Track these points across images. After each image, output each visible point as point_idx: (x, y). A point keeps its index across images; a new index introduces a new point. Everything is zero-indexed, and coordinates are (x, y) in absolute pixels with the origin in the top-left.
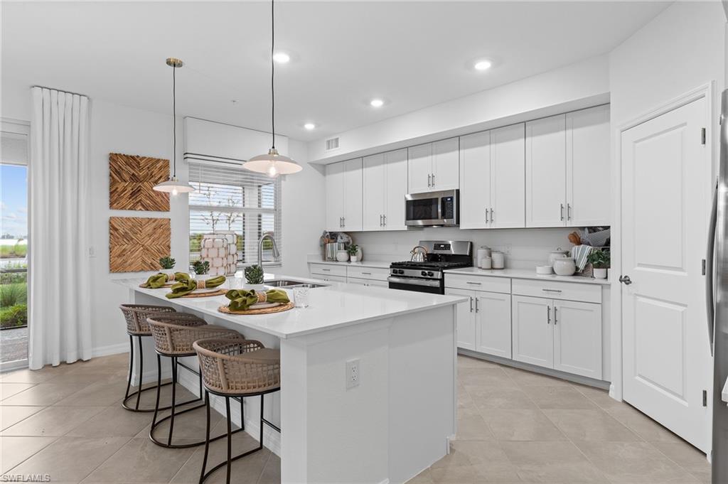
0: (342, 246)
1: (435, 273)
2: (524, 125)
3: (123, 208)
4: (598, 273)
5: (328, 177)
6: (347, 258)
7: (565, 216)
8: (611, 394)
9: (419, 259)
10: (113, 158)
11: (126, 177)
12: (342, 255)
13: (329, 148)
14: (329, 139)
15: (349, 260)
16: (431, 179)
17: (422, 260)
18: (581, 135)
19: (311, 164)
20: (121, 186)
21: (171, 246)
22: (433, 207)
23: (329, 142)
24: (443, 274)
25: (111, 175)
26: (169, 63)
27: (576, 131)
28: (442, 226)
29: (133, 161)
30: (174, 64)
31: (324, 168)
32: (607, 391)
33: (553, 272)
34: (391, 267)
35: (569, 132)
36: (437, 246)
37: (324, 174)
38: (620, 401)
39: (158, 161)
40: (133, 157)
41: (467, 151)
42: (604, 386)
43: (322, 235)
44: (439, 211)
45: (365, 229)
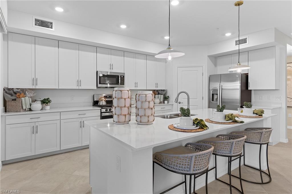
2: (146, 56)
4: (166, 102)
6: (41, 108)
14: (38, 18)
23: (38, 21)
44: (120, 81)
45: (60, 88)
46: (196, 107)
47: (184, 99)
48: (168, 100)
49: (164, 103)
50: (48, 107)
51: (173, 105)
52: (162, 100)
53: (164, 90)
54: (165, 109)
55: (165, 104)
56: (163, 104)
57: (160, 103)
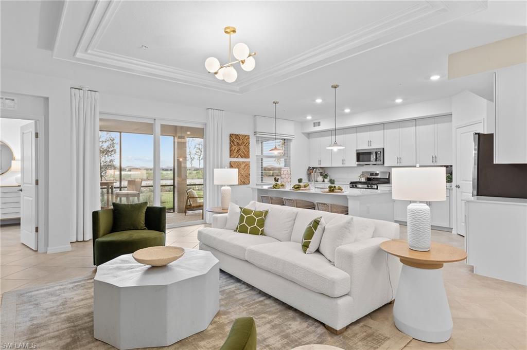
0: (319, 174)
1: (373, 186)
2: (416, 121)
3: (234, 157)
6: (322, 180)
7: (434, 160)
8: (453, 232)
9: (363, 180)
10: (231, 136)
11: (236, 144)
12: (320, 179)
13: (314, 126)
15: (324, 181)
16: (370, 143)
17: (364, 181)
18: (441, 126)
19: (303, 133)
20: (234, 148)
21: (250, 173)
22: (372, 155)
23: (314, 123)
24: (377, 186)
25: (230, 143)
26: (274, 103)
27: (439, 125)
28: (375, 164)
29: (237, 136)
30: (276, 103)
31: (309, 135)
32: (452, 232)
34: (350, 184)
35: (436, 125)
36: (372, 174)
37: (309, 138)
38: (456, 234)
39: (246, 136)
40: (237, 135)
41: (388, 131)
42: (450, 230)
43: (308, 168)
44: (374, 157)
45: (333, 166)
50: (326, 180)
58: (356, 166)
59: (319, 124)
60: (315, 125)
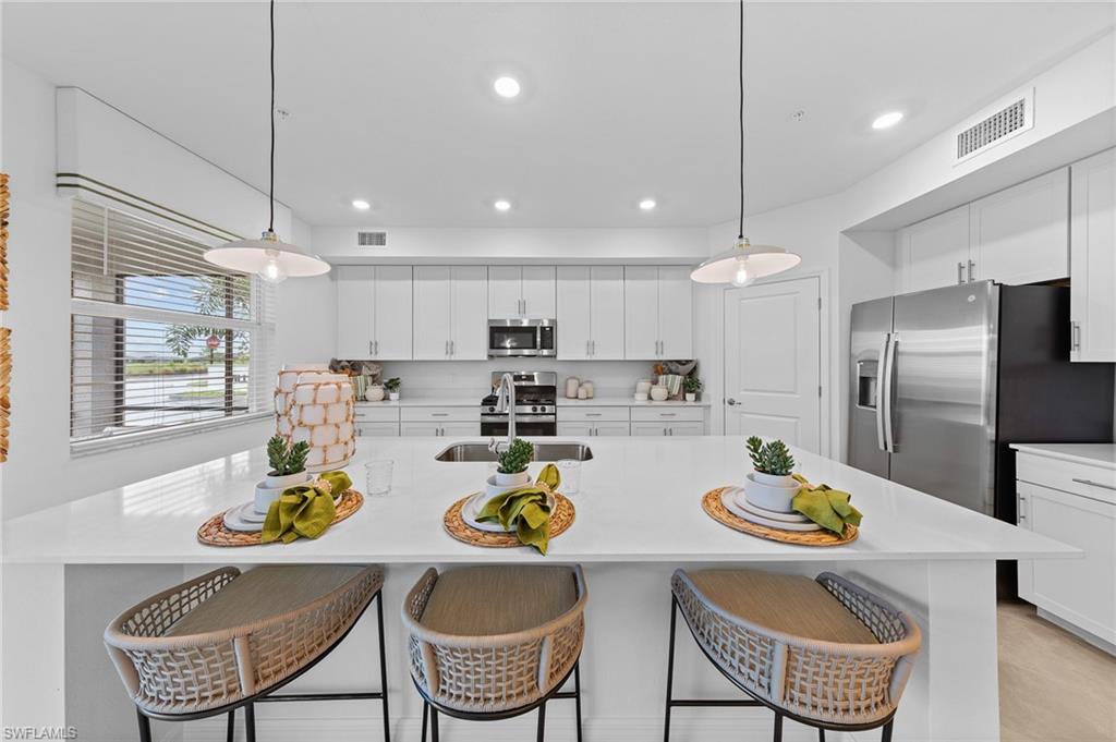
0: (370, 380)
4: (690, 397)
5: (340, 282)
6: (382, 396)
12: (375, 392)
13: (362, 244)
14: (364, 231)
15: (386, 398)
16: (522, 307)
23: (363, 235)
24: (556, 407)
28: (542, 356)
31: (335, 270)
33: (650, 398)
34: (483, 404)
36: (519, 378)
37: (335, 278)
43: (329, 364)
44: (539, 339)
45: (416, 358)
46: (793, 420)
47: (746, 390)
48: (698, 390)
49: (684, 399)
50: (394, 396)
51: (709, 406)
52: (675, 391)
53: (688, 362)
54: (674, 419)
55: (687, 404)
56: (681, 403)
57: (668, 399)
58: (485, 358)
59: (380, 239)
60: (365, 239)
